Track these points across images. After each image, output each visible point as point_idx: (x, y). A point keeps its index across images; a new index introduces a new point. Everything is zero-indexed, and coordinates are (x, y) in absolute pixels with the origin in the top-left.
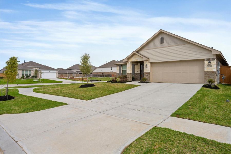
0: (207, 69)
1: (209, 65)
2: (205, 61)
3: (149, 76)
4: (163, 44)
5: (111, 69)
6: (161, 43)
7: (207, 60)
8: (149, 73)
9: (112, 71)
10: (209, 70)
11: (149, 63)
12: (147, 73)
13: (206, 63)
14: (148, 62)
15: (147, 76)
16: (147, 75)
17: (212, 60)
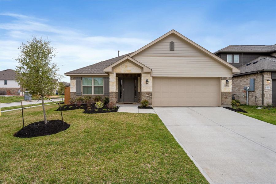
0: (224, 89)
1: (227, 85)
2: (222, 79)
3: (151, 97)
4: (173, 51)
5: (6, 83)
6: (170, 50)
7: (225, 79)
8: (151, 93)
9: (6, 86)
10: (226, 91)
11: (152, 78)
12: (148, 93)
13: (223, 82)
14: (149, 75)
15: (147, 97)
16: (148, 95)
17: (229, 79)
